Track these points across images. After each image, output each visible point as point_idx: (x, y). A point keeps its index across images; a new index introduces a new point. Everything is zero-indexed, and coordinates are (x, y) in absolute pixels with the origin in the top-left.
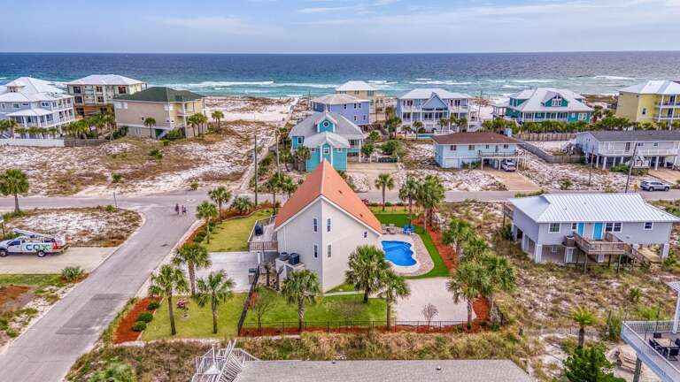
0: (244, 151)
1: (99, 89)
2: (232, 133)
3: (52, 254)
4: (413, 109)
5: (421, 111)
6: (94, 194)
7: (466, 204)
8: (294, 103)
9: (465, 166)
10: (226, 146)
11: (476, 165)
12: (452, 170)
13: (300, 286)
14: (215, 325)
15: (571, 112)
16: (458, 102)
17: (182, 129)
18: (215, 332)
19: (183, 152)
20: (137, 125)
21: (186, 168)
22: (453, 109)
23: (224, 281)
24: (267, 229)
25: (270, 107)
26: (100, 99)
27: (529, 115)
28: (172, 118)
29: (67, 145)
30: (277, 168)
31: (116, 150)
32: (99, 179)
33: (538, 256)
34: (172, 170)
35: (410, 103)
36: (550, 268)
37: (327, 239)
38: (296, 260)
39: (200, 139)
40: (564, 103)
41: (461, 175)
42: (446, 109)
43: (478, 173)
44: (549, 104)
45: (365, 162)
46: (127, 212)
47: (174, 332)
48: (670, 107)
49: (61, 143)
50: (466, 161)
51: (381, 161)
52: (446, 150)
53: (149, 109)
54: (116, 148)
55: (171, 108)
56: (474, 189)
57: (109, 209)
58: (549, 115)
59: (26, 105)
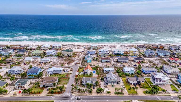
0: (79, 58)
1: (57, 46)
2: (77, 55)
3: (68, 72)
4: (101, 52)
7: (101, 67)
8: (84, 47)
9: (104, 62)
10: (77, 57)
11: (105, 62)
12: (103, 62)
13: (87, 74)
16: (107, 51)
17: (71, 55)
19: (72, 59)
20: (66, 55)
21: (74, 62)
22: (106, 53)
24: (84, 70)
25: (81, 48)
26: (57, 48)
29: (58, 58)
30: (84, 62)
31: (65, 59)
32: (65, 64)
33: (104, 73)
34: (72, 62)
35: (100, 51)
36: (105, 73)
37: (89, 71)
38: (86, 73)
39: (73, 57)
40: (120, 52)
41: (103, 63)
43: (105, 63)
44: (118, 52)
45: (94, 61)
46: (71, 68)
47: (79, 77)
49: (57, 57)
51: (95, 61)
52: (102, 60)
53: (67, 53)
54: (65, 58)
55: (70, 52)
56: (104, 65)
57: (69, 67)
58: (118, 53)
59: (52, 52)
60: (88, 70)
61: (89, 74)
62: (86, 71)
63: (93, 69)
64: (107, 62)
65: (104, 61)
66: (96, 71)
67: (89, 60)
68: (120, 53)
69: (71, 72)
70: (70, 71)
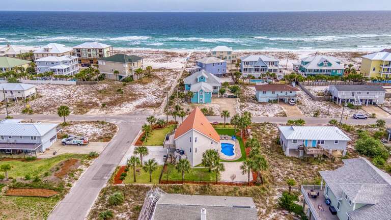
0: (162, 89)
1: (89, 50)
2: (156, 77)
3: (83, 145)
4: (249, 67)
5: (253, 68)
6: (94, 113)
7: (263, 125)
8: (188, 56)
9: (270, 101)
10: (153, 85)
11: (275, 101)
12: (263, 103)
14: (151, 179)
15: (333, 70)
16: (273, 63)
17: (132, 76)
18: (151, 181)
19: (133, 89)
20: (110, 74)
21: (135, 99)
22: (270, 67)
23: (154, 162)
24: (171, 137)
25: (176, 59)
26: (90, 55)
27: (310, 70)
28: (127, 70)
29: (77, 84)
30: (177, 102)
31: (101, 88)
32: (95, 105)
33: (287, 153)
34: (128, 101)
35: (247, 63)
36: (291, 159)
37: (195, 145)
38: (183, 153)
39: (140, 82)
40: (330, 64)
41: (267, 107)
42: (266, 67)
43: (276, 106)
44: (321, 65)
45: (221, 97)
46: (110, 124)
47: (135, 181)
48: (388, 67)
49: (74, 83)
50: (271, 99)
51: (229, 97)
52: (261, 94)
53: (116, 66)
54: (102, 86)
55: (126, 65)
56: (271, 115)
57: (103, 123)
58: (321, 71)
59: (58, 63)
60: (195, 135)
61: (196, 160)
62: (181, 143)
63: (221, 132)
64: (282, 101)
65: (270, 95)
66: (235, 144)
67: (202, 90)
68: (328, 71)
69: (98, 147)
70: (100, 139)
